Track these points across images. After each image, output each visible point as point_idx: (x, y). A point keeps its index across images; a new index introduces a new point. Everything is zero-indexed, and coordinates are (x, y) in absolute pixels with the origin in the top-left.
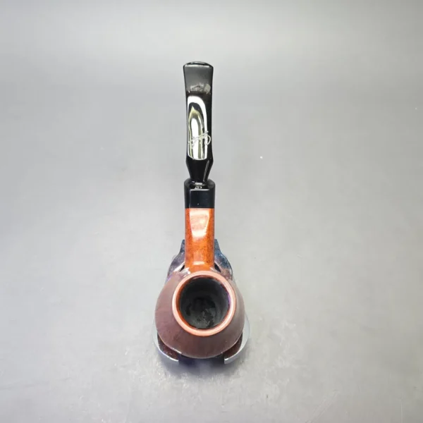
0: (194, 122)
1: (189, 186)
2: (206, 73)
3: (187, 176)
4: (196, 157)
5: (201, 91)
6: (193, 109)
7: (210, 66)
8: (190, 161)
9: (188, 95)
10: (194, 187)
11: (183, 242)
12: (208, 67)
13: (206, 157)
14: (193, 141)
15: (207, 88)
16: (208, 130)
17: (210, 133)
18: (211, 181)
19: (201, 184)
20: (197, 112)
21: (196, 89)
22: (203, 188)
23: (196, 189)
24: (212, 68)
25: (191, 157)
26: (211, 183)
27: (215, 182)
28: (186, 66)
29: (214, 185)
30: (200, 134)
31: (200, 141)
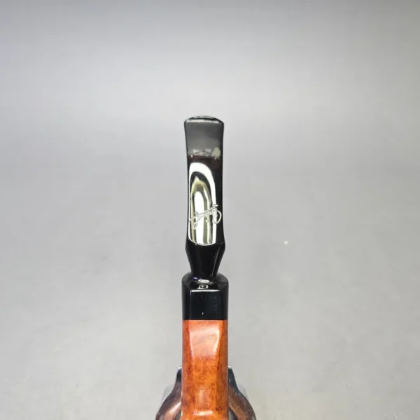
0: (198, 196)
1: (189, 284)
2: (215, 130)
3: (187, 269)
4: (200, 241)
5: (207, 155)
6: (197, 180)
7: (220, 121)
8: (191, 247)
9: (190, 160)
10: (196, 286)
11: (179, 375)
12: (217, 122)
13: (214, 242)
14: (197, 218)
15: (216, 153)
16: (217, 203)
17: (220, 208)
18: (221, 276)
19: (207, 281)
20: (202, 183)
21: (201, 154)
22: (210, 287)
23: (200, 290)
24: (221, 125)
25: (193, 241)
26: (223, 281)
27: (228, 279)
28: (188, 121)
29: (227, 283)
30: (206, 208)
31: (205, 219)
